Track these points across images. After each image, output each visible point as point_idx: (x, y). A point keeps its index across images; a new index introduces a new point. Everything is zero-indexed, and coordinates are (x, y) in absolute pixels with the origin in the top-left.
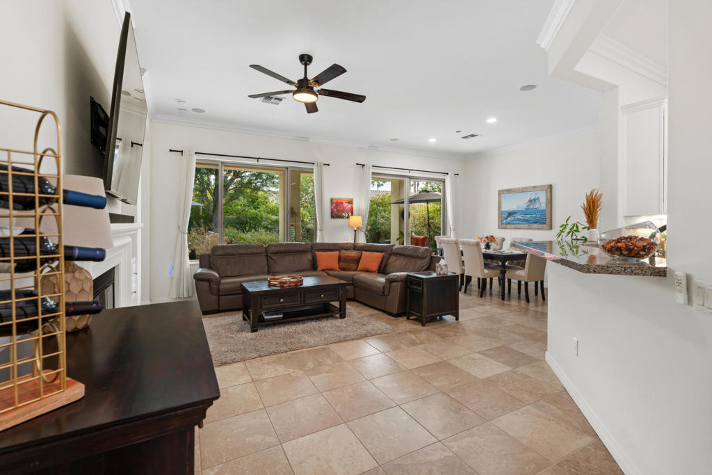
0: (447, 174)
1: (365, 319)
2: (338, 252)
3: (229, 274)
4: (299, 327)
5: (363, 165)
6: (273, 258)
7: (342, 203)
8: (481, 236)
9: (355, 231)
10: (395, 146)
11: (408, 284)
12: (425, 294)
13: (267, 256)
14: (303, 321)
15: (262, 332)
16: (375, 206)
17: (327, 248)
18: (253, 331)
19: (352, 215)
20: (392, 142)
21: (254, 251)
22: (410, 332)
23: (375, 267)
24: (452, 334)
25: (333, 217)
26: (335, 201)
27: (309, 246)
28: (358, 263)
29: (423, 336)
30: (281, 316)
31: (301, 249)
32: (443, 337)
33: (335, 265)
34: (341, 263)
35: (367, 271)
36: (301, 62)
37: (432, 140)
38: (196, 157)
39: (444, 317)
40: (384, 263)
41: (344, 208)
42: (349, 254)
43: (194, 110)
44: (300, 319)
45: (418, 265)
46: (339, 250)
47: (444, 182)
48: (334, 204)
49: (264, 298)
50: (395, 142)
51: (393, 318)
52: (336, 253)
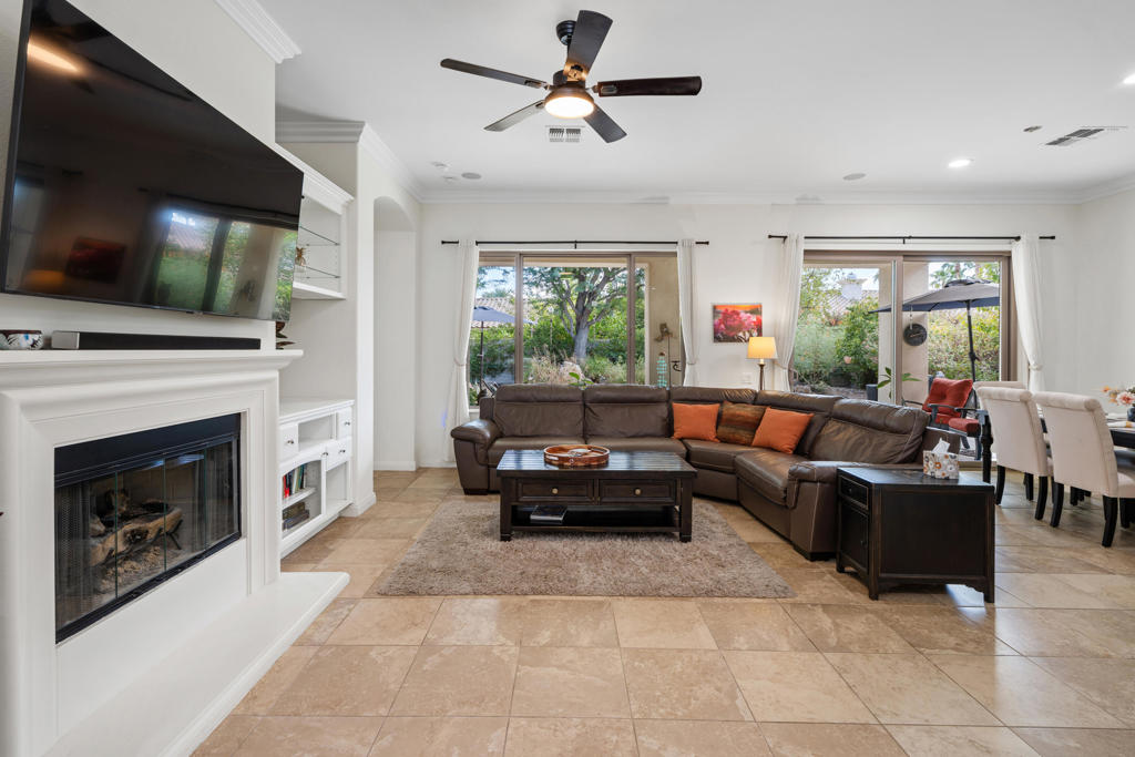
0: (1018, 238)
1: (733, 551)
2: (718, 405)
3: (518, 432)
4: (586, 545)
5: (785, 238)
6: (595, 410)
7: (738, 314)
8: (1116, 387)
9: (762, 366)
10: (857, 188)
11: (840, 492)
12: (877, 524)
13: (585, 405)
14: (602, 535)
15: (516, 543)
16: (860, 319)
17: (698, 396)
18: (503, 539)
19: (760, 334)
20: (847, 181)
21: (564, 396)
22: (826, 607)
23: (788, 440)
24: (952, 641)
25: (717, 339)
26: (723, 310)
27: (664, 393)
28: (754, 431)
29: (857, 626)
30: (561, 519)
31: (647, 396)
32: (916, 644)
33: (709, 429)
34: (721, 429)
35: (771, 448)
36: (560, 38)
37: (959, 164)
38: (478, 249)
39: (951, 587)
40: (812, 434)
41: (742, 323)
42: (738, 412)
43: (464, 175)
44: (597, 529)
45: (885, 448)
46: (721, 402)
47: (1009, 258)
48: (721, 316)
49: (524, 484)
50: (858, 181)
51: (803, 561)
52: (713, 408)
